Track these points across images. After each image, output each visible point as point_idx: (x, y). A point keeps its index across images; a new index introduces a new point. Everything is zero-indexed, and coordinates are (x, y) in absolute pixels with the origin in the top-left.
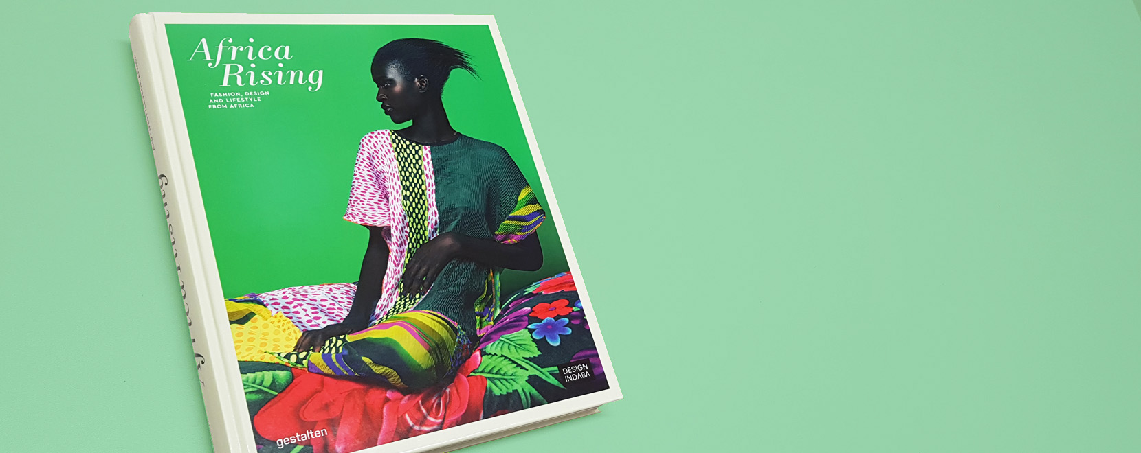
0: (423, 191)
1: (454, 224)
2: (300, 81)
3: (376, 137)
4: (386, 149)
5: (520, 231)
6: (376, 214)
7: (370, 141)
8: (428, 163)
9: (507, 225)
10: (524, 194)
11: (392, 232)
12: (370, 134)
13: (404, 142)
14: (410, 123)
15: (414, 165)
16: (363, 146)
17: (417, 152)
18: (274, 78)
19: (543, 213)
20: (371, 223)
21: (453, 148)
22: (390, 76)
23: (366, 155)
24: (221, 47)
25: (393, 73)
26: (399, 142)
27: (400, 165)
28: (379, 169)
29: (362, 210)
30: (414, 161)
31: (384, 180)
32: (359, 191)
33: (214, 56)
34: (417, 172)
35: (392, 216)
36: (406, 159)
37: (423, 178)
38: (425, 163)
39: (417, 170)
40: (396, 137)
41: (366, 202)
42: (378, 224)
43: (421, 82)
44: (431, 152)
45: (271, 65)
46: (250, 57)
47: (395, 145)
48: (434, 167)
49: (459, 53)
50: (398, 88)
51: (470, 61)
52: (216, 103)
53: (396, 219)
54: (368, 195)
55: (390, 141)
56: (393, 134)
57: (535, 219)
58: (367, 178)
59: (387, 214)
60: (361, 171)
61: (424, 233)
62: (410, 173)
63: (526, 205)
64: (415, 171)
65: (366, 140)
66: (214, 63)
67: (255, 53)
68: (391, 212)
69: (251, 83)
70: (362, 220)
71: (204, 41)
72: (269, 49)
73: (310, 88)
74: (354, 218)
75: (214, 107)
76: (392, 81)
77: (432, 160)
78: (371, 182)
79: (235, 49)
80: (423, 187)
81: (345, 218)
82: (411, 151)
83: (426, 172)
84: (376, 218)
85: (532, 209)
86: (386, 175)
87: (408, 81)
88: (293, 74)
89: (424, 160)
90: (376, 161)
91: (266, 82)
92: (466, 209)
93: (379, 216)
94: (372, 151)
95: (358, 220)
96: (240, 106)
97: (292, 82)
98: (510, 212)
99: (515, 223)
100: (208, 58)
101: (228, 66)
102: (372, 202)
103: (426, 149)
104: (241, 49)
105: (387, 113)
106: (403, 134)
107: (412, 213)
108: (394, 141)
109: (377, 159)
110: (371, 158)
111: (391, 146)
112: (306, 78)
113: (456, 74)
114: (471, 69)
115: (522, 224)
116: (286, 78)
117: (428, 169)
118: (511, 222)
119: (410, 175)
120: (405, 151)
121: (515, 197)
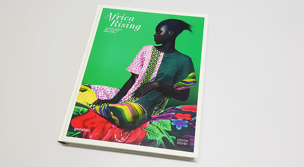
0: (155, 66)
1: (160, 79)
2: (133, 28)
3: (148, 47)
4: (149, 51)
5: (184, 86)
6: (136, 70)
7: (145, 48)
8: (161, 58)
9: (180, 83)
10: (191, 74)
11: (139, 76)
12: (146, 46)
13: (156, 50)
14: (161, 45)
15: (156, 58)
16: (142, 49)
17: (159, 54)
18: (126, 26)
19: (196, 83)
20: (134, 72)
21: (172, 55)
22: (161, 30)
23: (142, 52)
24: (115, 15)
25: (163, 29)
26: (155, 50)
27: (152, 57)
28: (144, 57)
29: (133, 68)
30: (157, 56)
31: (144, 60)
32: (134, 62)
33: (112, 18)
34: (156, 60)
35: (141, 72)
36: (154, 55)
37: (157, 62)
38: (160, 58)
39: (156, 59)
40: (155, 48)
41: (135, 66)
42: (135, 73)
43: (171, 33)
44: (164, 55)
45: (126, 22)
46: (121, 19)
47: (153, 50)
48: (162, 60)
49: (189, 25)
50: (162, 34)
51: (192, 29)
52: (106, 31)
53: (142, 73)
54: (137, 64)
55: (152, 49)
56: (154, 47)
57: (192, 84)
58: (139, 58)
59: (140, 71)
60: (138, 56)
61: (149, 79)
62: (154, 60)
63: (190, 78)
64: (155, 59)
65: (144, 48)
66: (111, 19)
67: (124, 18)
68: (141, 70)
69: (118, 26)
70: (131, 71)
71: (111, 13)
72: (128, 18)
73: (135, 30)
74: (129, 70)
75: (105, 31)
76: (162, 31)
77: (163, 57)
78: (140, 60)
79: (119, 16)
80: (156, 65)
81: (127, 69)
82: (157, 53)
83: (159, 61)
84: (136, 71)
85: (192, 80)
86: (145, 59)
87: (167, 32)
88: (132, 25)
89: (160, 56)
90: (144, 54)
91: (123, 26)
92: (167, 75)
93: (137, 71)
94: (145, 51)
95: (130, 70)
96: (112, 32)
97: (130, 28)
98: (183, 79)
99: (183, 83)
100: (110, 18)
101: (114, 21)
102: (137, 66)
103: (162, 53)
104: (120, 17)
105: (155, 41)
106: (157, 48)
107: (148, 72)
108: (153, 49)
109: (145, 54)
110: (143, 53)
111: (151, 50)
112: (135, 27)
113: (185, 32)
114: (191, 31)
115: (186, 84)
116: (129, 26)
117: (160, 60)
118: (182, 83)
119: (153, 61)
120: (155, 53)
121: (187, 75)
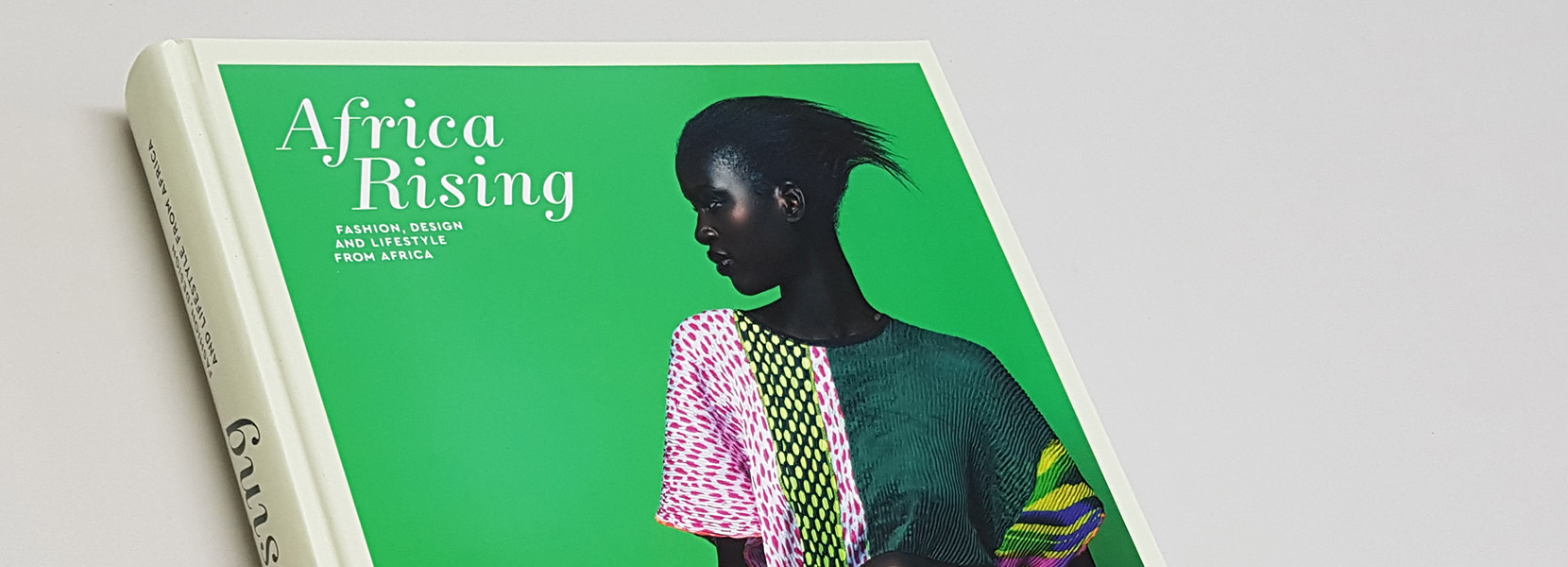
1: (901, 532)
2: (527, 199)
3: (705, 326)
5: (1052, 548)
6: (726, 508)
7: (692, 336)
8: (826, 387)
9: (1021, 534)
10: (1048, 460)
11: (767, 550)
12: (691, 320)
13: (769, 338)
14: (774, 294)
15: (797, 392)
16: (679, 348)
17: (798, 361)
19: (1099, 503)
20: (717, 530)
22: (720, 184)
23: (687, 369)
24: (345, 119)
25: (724, 176)
26: (758, 339)
27: (765, 391)
28: (721, 401)
29: (694, 499)
30: (795, 384)
31: (735, 427)
32: (682, 455)
34: (806, 409)
35: (761, 513)
37: (820, 424)
38: (820, 387)
39: (805, 404)
40: (750, 327)
42: (734, 532)
43: (789, 198)
44: (830, 361)
45: (455, 159)
46: (411, 142)
47: (748, 346)
48: (840, 395)
49: (863, 130)
50: (739, 212)
51: (892, 148)
52: (349, 249)
53: (773, 522)
55: (737, 336)
56: (741, 319)
57: (1083, 520)
58: (696, 423)
60: (681, 406)
62: (790, 412)
63: (1058, 485)
64: (799, 407)
65: (684, 335)
66: (335, 155)
67: (422, 133)
68: (759, 502)
69: (421, 202)
70: (698, 524)
71: (307, 103)
72: (451, 124)
73: (549, 214)
74: (680, 518)
75: (347, 257)
76: (725, 196)
77: (834, 379)
78: (706, 433)
79: (376, 125)
80: (823, 445)
81: (660, 517)
82: (785, 359)
83: (824, 409)
84: (727, 519)
85: (1067, 496)
87: (760, 195)
88: (509, 182)
89: (817, 379)
90: (711, 383)
91: (453, 199)
92: (923, 496)
93: (734, 513)
95: (688, 523)
96: (402, 255)
97: (508, 201)
99: (1037, 528)
100: (322, 145)
101: (366, 163)
102: (714, 482)
103: (817, 355)
104: (391, 123)
106: (762, 317)
107: (805, 507)
108: (745, 336)
110: (701, 377)
111: (741, 347)
113: (863, 177)
114: (894, 166)
115: (1054, 531)
116: (495, 189)
117: (827, 402)
118: (1028, 528)
120: (773, 359)
121: (1029, 467)
